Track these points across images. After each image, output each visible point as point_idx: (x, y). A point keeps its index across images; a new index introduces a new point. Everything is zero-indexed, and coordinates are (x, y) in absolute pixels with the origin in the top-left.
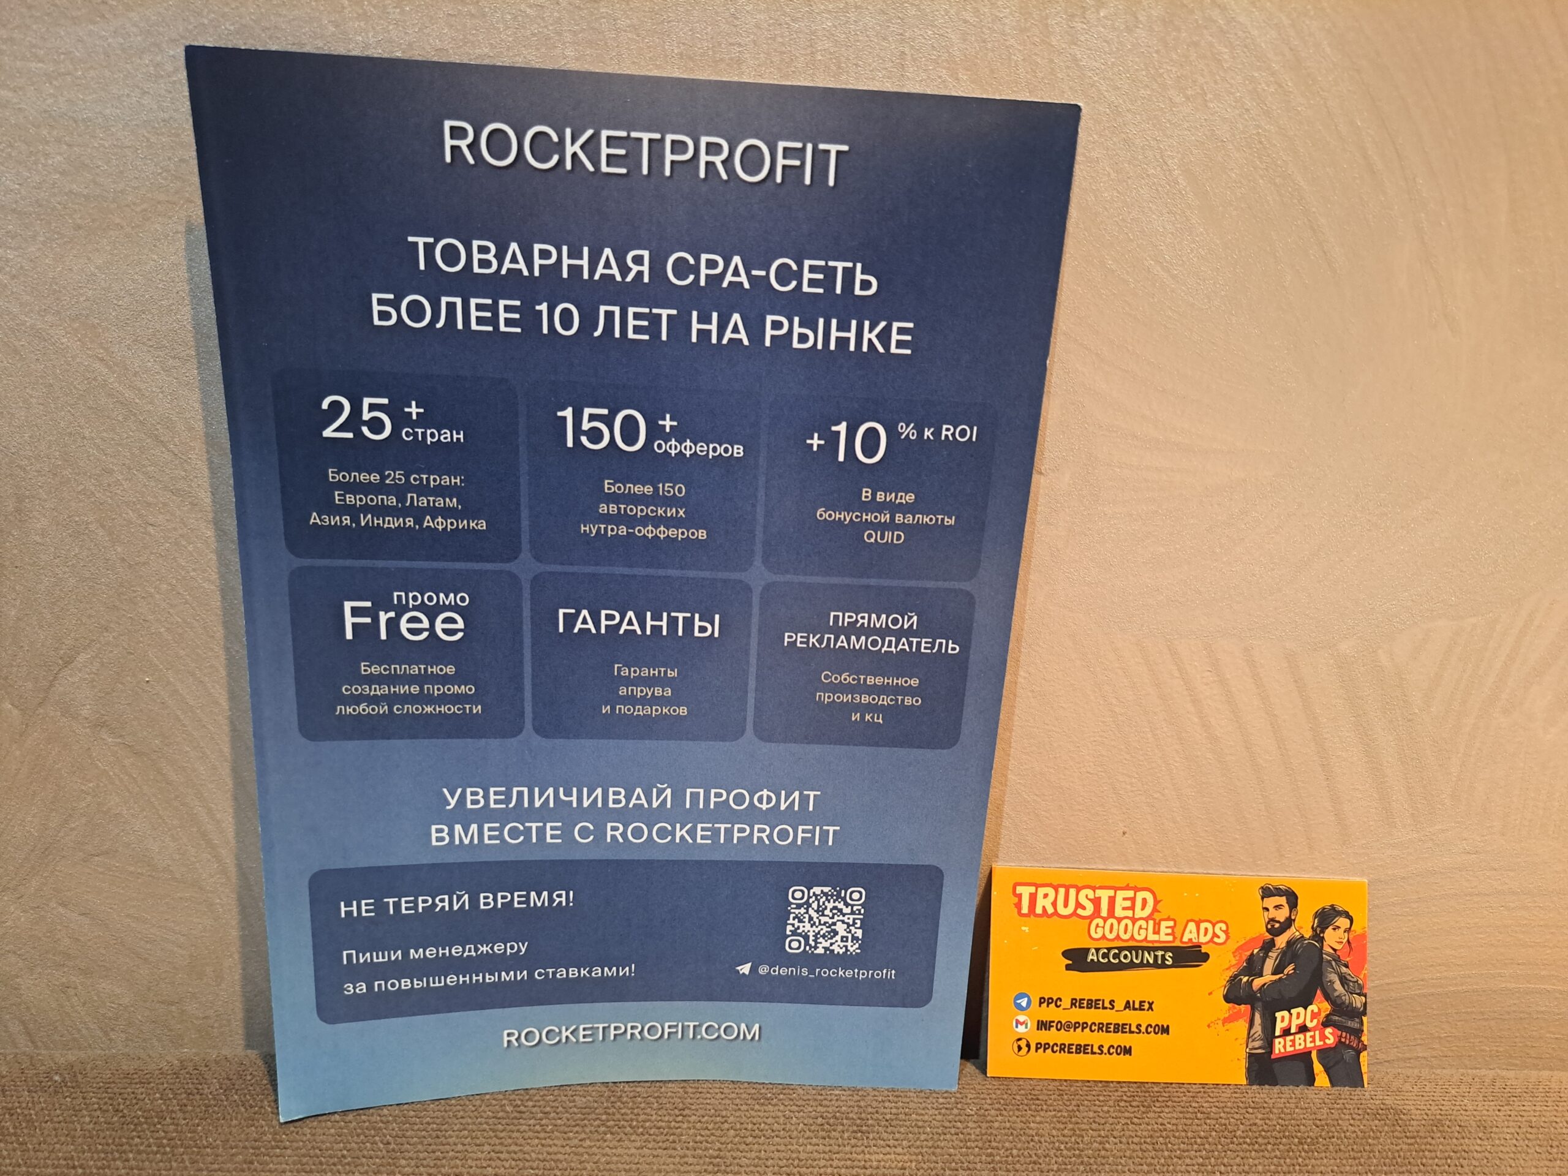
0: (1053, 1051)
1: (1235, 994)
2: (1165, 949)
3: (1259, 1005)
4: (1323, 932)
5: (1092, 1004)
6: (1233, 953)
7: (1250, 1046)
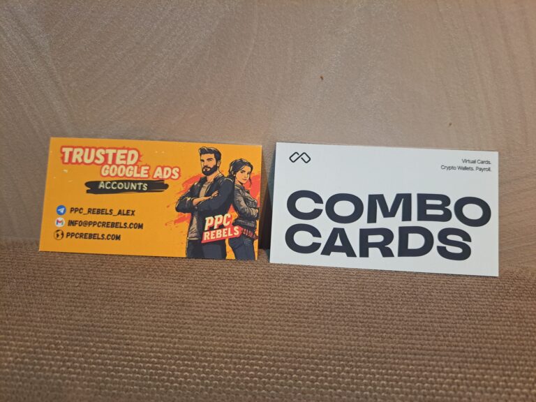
0: (76, 238)
1: (182, 207)
2: (143, 182)
3: (196, 214)
4: (235, 173)
5: (100, 212)
6: (183, 185)
7: (190, 236)
